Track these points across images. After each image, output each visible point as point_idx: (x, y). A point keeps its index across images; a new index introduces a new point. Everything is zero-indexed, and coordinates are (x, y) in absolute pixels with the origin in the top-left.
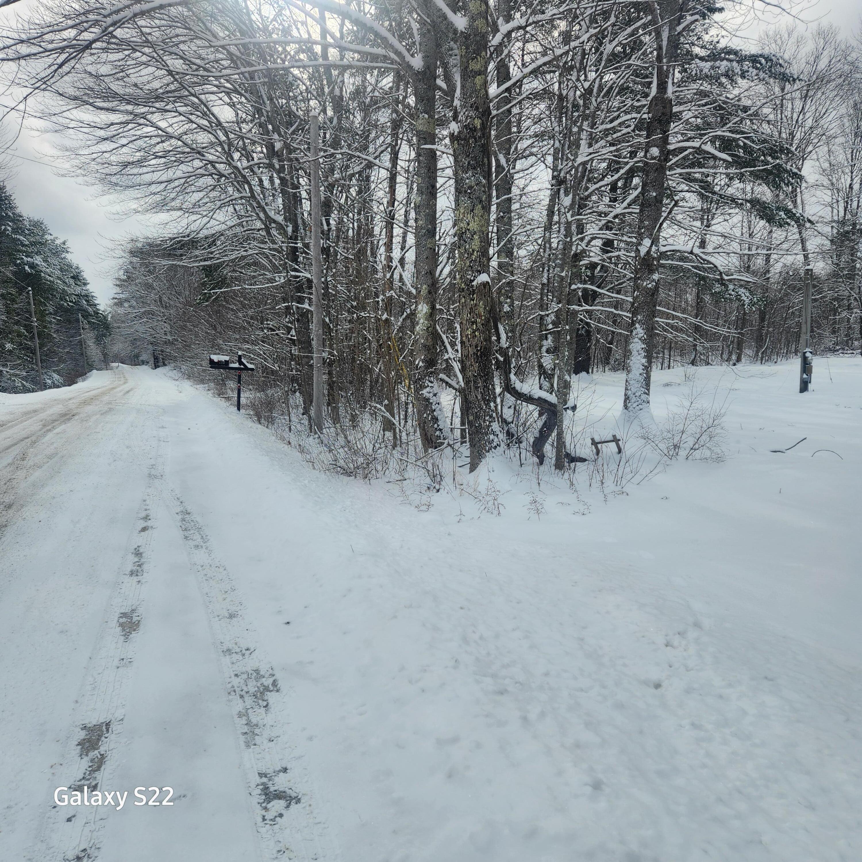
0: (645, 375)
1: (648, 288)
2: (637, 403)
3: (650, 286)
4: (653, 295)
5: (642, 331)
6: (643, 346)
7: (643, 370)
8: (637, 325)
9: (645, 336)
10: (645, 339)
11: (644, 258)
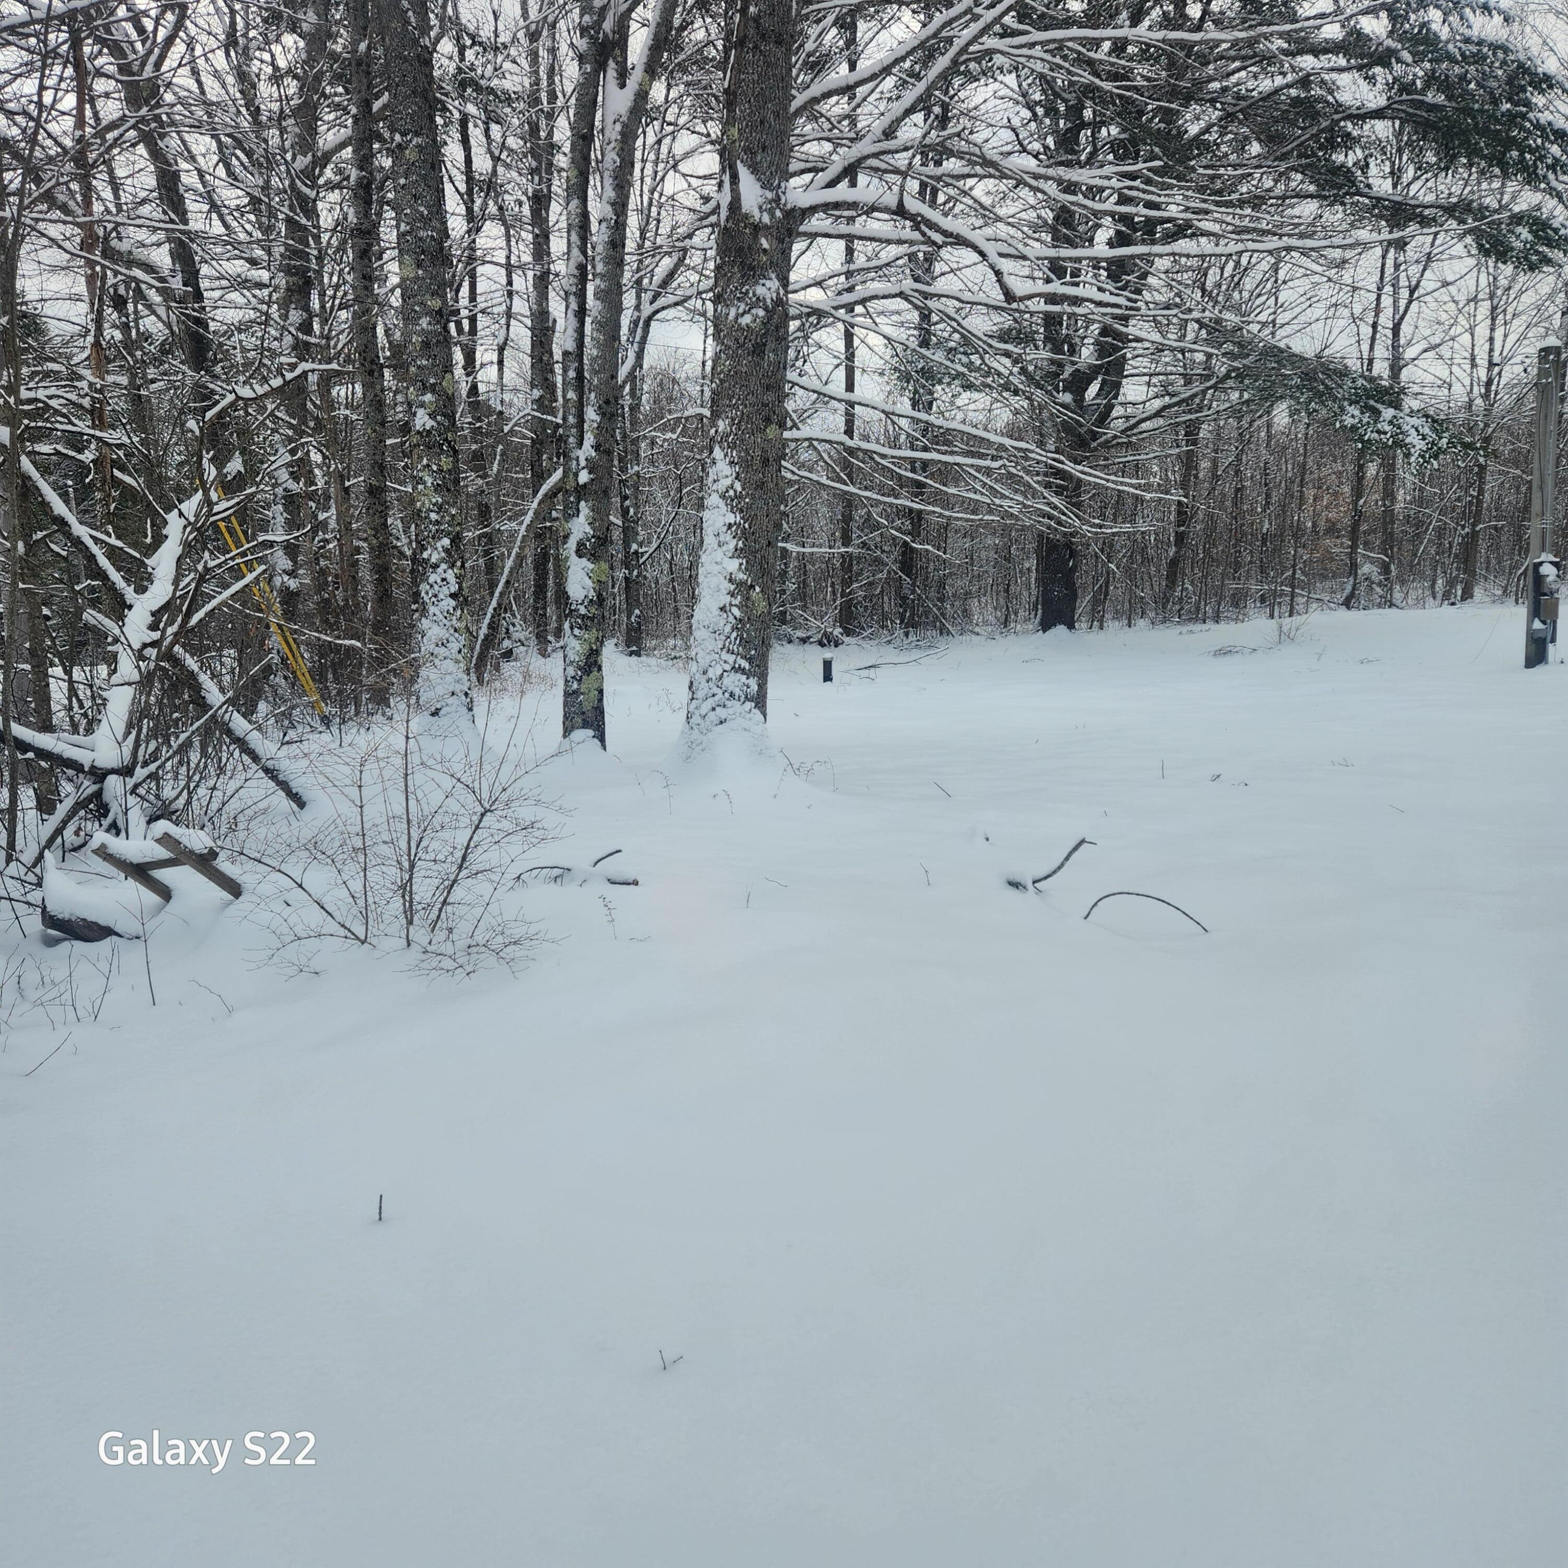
0: (736, 611)
1: (740, 328)
2: (711, 702)
3: (746, 320)
4: (759, 350)
5: (727, 470)
6: (731, 518)
7: (732, 594)
8: (718, 453)
9: (738, 486)
10: (738, 497)
11: (725, 227)
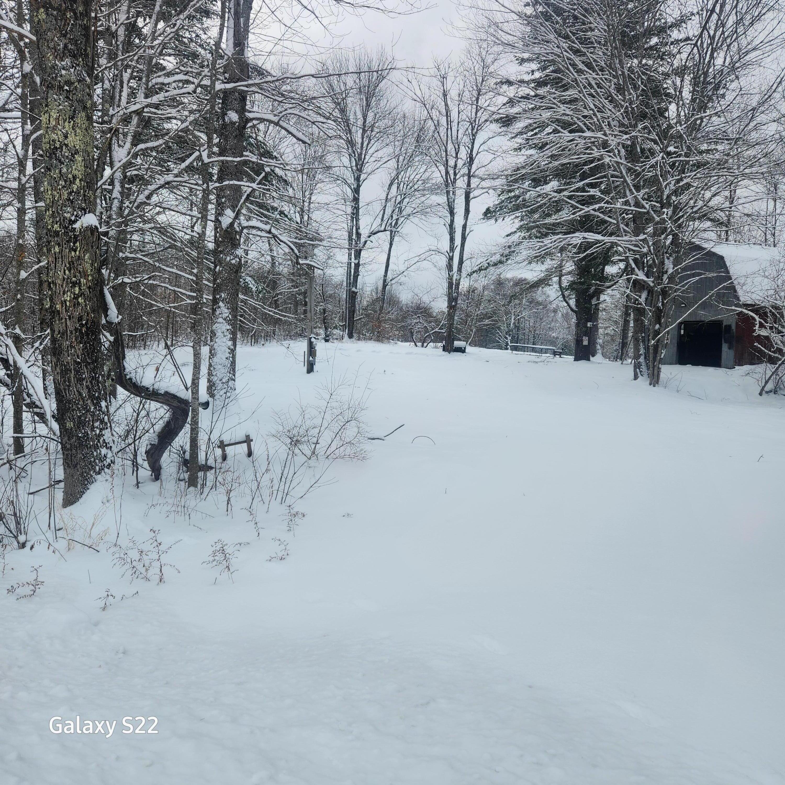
0: (231, 359)
1: (231, 264)
2: (224, 391)
3: (233, 262)
4: (237, 272)
5: (226, 311)
6: (229, 327)
7: (229, 353)
8: (221, 304)
9: (230, 316)
10: (230, 320)
11: (226, 231)
